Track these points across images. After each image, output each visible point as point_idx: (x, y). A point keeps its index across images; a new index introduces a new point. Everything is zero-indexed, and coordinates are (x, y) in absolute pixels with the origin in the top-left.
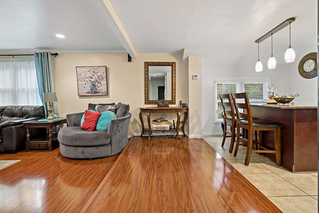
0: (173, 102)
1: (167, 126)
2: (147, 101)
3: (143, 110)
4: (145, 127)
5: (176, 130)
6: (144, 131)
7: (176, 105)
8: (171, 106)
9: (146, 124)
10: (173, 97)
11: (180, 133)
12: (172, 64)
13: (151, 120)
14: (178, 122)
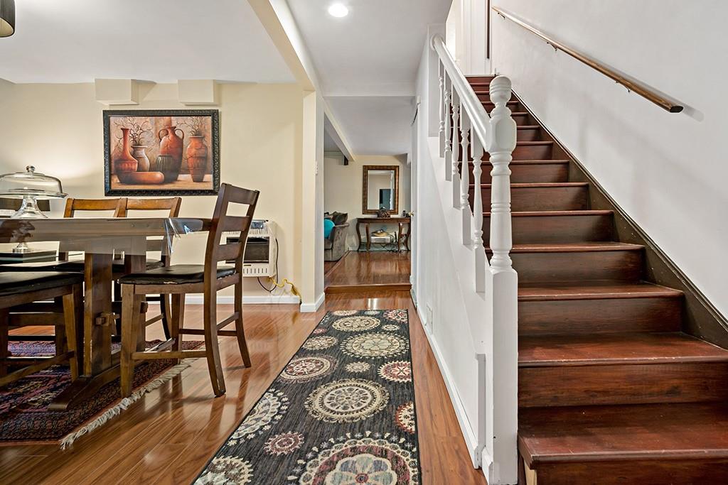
0: (395, 212)
1: (388, 239)
2: (365, 211)
3: (360, 221)
4: (362, 241)
5: (398, 244)
6: (361, 244)
7: (399, 216)
8: (392, 216)
9: (363, 237)
10: (395, 206)
11: (403, 248)
12: (395, 168)
13: (370, 231)
14: (401, 236)
